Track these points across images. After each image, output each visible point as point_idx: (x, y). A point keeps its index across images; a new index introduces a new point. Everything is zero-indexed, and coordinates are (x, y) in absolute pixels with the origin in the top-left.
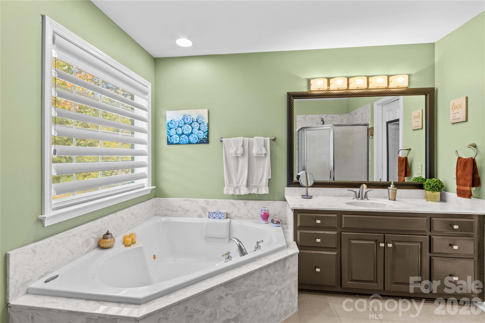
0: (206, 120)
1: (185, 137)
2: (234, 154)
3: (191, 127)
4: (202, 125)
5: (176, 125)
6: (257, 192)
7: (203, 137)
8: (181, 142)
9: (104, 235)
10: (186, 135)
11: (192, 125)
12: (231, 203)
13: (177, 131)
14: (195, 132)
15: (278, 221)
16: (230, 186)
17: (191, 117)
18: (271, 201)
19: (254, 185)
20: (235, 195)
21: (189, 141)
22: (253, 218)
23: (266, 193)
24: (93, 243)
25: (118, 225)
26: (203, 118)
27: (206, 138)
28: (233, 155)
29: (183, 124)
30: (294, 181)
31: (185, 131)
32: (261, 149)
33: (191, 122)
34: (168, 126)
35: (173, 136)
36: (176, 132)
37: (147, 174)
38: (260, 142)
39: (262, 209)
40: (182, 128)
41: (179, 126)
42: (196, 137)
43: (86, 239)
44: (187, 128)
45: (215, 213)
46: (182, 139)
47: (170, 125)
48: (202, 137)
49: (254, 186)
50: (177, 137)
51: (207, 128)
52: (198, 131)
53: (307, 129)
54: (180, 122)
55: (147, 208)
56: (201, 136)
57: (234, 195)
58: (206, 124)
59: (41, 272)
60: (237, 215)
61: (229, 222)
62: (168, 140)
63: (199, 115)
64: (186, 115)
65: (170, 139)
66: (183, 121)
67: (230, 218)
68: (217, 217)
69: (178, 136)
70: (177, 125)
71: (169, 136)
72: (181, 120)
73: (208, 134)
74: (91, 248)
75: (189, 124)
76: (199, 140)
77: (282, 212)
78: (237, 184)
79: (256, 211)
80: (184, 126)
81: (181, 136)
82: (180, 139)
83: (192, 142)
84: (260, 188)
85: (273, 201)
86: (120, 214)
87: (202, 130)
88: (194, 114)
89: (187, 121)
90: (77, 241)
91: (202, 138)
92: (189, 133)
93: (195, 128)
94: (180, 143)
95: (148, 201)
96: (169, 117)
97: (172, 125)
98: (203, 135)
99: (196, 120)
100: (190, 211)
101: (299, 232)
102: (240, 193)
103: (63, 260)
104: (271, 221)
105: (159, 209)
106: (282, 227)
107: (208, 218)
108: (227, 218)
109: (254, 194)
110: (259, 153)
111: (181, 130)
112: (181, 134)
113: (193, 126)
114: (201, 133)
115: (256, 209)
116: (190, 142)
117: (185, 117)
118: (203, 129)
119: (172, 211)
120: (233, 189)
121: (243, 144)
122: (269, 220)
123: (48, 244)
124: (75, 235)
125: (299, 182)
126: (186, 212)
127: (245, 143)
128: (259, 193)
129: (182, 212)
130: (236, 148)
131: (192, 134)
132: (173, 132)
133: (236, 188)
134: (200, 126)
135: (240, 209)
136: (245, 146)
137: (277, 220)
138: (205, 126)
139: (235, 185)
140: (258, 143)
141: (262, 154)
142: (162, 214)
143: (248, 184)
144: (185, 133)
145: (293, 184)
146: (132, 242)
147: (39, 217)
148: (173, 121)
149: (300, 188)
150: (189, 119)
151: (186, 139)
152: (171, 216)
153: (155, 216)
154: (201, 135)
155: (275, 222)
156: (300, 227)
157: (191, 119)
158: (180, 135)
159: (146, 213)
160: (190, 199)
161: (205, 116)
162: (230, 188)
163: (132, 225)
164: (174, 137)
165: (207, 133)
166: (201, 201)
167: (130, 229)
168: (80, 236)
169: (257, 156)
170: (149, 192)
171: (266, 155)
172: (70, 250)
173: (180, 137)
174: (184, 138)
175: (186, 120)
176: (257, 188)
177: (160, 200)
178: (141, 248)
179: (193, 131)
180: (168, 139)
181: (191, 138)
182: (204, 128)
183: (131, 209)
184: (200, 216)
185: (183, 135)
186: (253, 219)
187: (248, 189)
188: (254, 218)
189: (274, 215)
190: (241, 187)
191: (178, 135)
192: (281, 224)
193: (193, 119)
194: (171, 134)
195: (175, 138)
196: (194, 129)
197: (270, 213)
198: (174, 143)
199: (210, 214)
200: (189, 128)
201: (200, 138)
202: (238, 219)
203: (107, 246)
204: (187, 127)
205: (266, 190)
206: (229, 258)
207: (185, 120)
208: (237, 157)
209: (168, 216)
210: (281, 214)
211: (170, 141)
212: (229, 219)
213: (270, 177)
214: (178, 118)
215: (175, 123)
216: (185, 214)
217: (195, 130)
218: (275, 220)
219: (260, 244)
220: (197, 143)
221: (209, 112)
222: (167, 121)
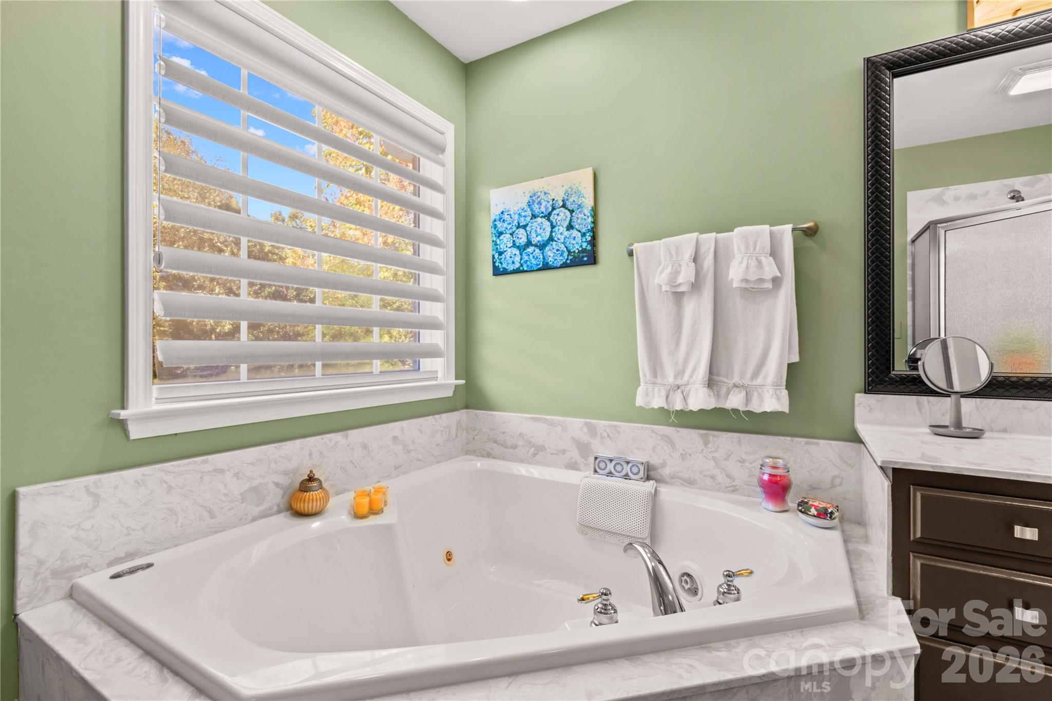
0: (589, 198)
1: (534, 251)
2: (667, 284)
3: (548, 223)
4: (576, 215)
5: (513, 222)
6: (747, 406)
7: (581, 246)
8: (526, 265)
9: (302, 483)
10: (536, 246)
11: (551, 218)
12: (660, 435)
13: (514, 239)
14: (559, 236)
15: (826, 509)
16: (654, 383)
17: (549, 196)
18: (802, 439)
19: (733, 382)
20: (671, 410)
21: (543, 262)
22: (732, 488)
23: (780, 410)
24: (275, 497)
25: (352, 462)
26: (580, 195)
27: (589, 248)
28: (664, 289)
29: (530, 218)
30: (893, 373)
31: (534, 235)
32: (760, 262)
33: (550, 209)
34: (495, 229)
35: (505, 251)
36: (512, 241)
37: (443, 348)
38: (755, 243)
39: (765, 462)
40: (528, 228)
41: (521, 225)
42: (561, 249)
43: (254, 485)
44: (539, 227)
45: (611, 461)
46: (526, 258)
47: (499, 224)
48: (578, 247)
49: (735, 386)
50: (515, 255)
51: (590, 219)
52: (566, 233)
53: (949, 224)
54: (523, 214)
55: (442, 431)
56: (575, 245)
57: (667, 410)
58: (587, 212)
59: (114, 549)
60: (679, 474)
61: (653, 492)
62: (494, 263)
63: (570, 188)
64: (537, 192)
65: (498, 261)
66: (529, 210)
67: (657, 481)
68: (619, 472)
69: (519, 252)
70: (515, 223)
71: (496, 252)
72: (526, 209)
73: (594, 238)
74: (271, 508)
75: (544, 217)
76: (570, 257)
77: (842, 478)
78: (676, 377)
79: (742, 466)
80: (532, 223)
81: (525, 251)
82: (521, 259)
83: (551, 263)
84: (755, 394)
85: (805, 440)
86: (356, 436)
87: (577, 227)
88: (556, 188)
89: (538, 210)
90: (226, 486)
91: (577, 251)
92: (543, 240)
93: (559, 224)
94: (521, 268)
95: (444, 416)
96: (497, 205)
97: (503, 224)
98: (580, 242)
99: (561, 204)
100: (546, 450)
101: (919, 563)
102: (687, 404)
103: (181, 527)
104: (799, 505)
105: (474, 439)
106: (843, 531)
107: (592, 472)
108: (648, 478)
109: (735, 411)
110: (752, 277)
111: (526, 234)
112: (525, 245)
113: (554, 221)
114: (575, 237)
115: (743, 461)
116: (547, 263)
117: (534, 198)
118: (581, 226)
119: (504, 446)
120: (663, 394)
121: (696, 254)
122: (792, 501)
123: (137, 482)
124: (220, 471)
125: (919, 376)
126: (536, 452)
127: (703, 250)
128: (751, 410)
129: (528, 452)
130: (672, 269)
131: (551, 243)
132: (506, 239)
133: (675, 390)
134: (572, 216)
135: (690, 455)
136: (705, 258)
137: (823, 505)
138: (585, 215)
139: (671, 379)
140: (747, 247)
141: (761, 280)
142: (481, 450)
143: (715, 377)
144: (534, 241)
145: (890, 384)
146: (370, 509)
147: (113, 414)
148: (506, 214)
149: (924, 399)
150: (544, 204)
151: (537, 258)
152: (500, 459)
153: (467, 454)
154: (574, 242)
155: (813, 511)
156: (923, 543)
157: (548, 202)
158: (522, 249)
159: (438, 445)
160: (548, 417)
161: (585, 188)
162: (656, 390)
163: (396, 468)
164: (509, 254)
165: (592, 234)
166: (576, 424)
167: (388, 476)
168: (237, 475)
169: (746, 289)
170: (450, 393)
171: (777, 282)
172: (204, 507)
173: (521, 254)
174: (531, 256)
175: (536, 207)
176: (746, 392)
177: (476, 415)
178: (389, 528)
179: (554, 234)
180: (495, 261)
181: (550, 252)
182: (584, 221)
183: (394, 428)
184: (573, 466)
185: (531, 247)
186: (733, 491)
187: (712, 394)
188: (738, 490)
189: (812, 488)
190: (689, 387)
191: (518, 247)
192: (837, 520)
193: (553, 200)
194: (501, 249)
195: (511, 257)
196: (556, 227)
197: (796, 477)
198: (509, 270)
199: (597, 461)
200: (544, 227)
201: (572, 251)
202: (683, 485)
203: (308, 510)
204: (539, 225)
205: (778, 399)
206: (606, 610)
207: (533, 207)
208: (678, 296)
209: (493, 458)
210: (841, 484)
211: (500, 265)
212: (652, 482)
213: (796, 358)
214: (517, 203)
215: (511, 218)
216: (534, 455)
217: (558, 230)
218: (815, 504)
219: (737, 582)
220: (565, 266)
221: (597, 173)
222: (492, 214)
